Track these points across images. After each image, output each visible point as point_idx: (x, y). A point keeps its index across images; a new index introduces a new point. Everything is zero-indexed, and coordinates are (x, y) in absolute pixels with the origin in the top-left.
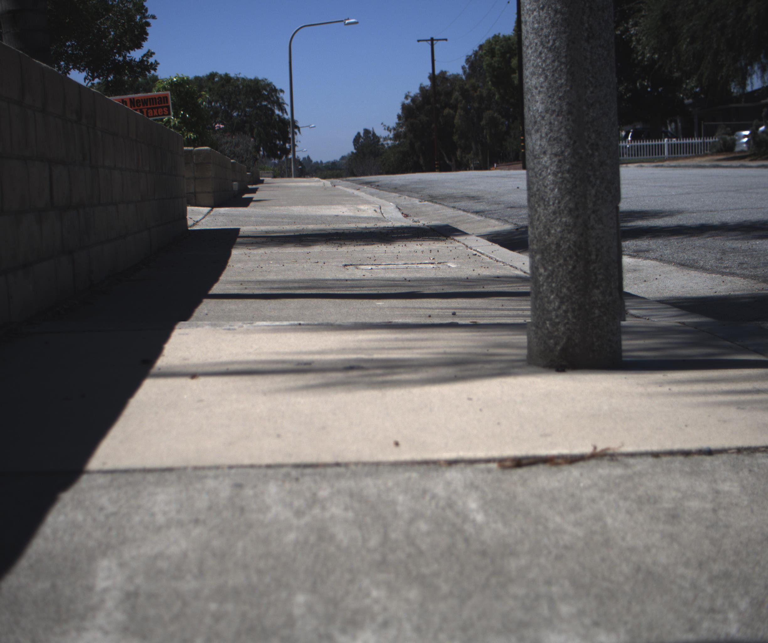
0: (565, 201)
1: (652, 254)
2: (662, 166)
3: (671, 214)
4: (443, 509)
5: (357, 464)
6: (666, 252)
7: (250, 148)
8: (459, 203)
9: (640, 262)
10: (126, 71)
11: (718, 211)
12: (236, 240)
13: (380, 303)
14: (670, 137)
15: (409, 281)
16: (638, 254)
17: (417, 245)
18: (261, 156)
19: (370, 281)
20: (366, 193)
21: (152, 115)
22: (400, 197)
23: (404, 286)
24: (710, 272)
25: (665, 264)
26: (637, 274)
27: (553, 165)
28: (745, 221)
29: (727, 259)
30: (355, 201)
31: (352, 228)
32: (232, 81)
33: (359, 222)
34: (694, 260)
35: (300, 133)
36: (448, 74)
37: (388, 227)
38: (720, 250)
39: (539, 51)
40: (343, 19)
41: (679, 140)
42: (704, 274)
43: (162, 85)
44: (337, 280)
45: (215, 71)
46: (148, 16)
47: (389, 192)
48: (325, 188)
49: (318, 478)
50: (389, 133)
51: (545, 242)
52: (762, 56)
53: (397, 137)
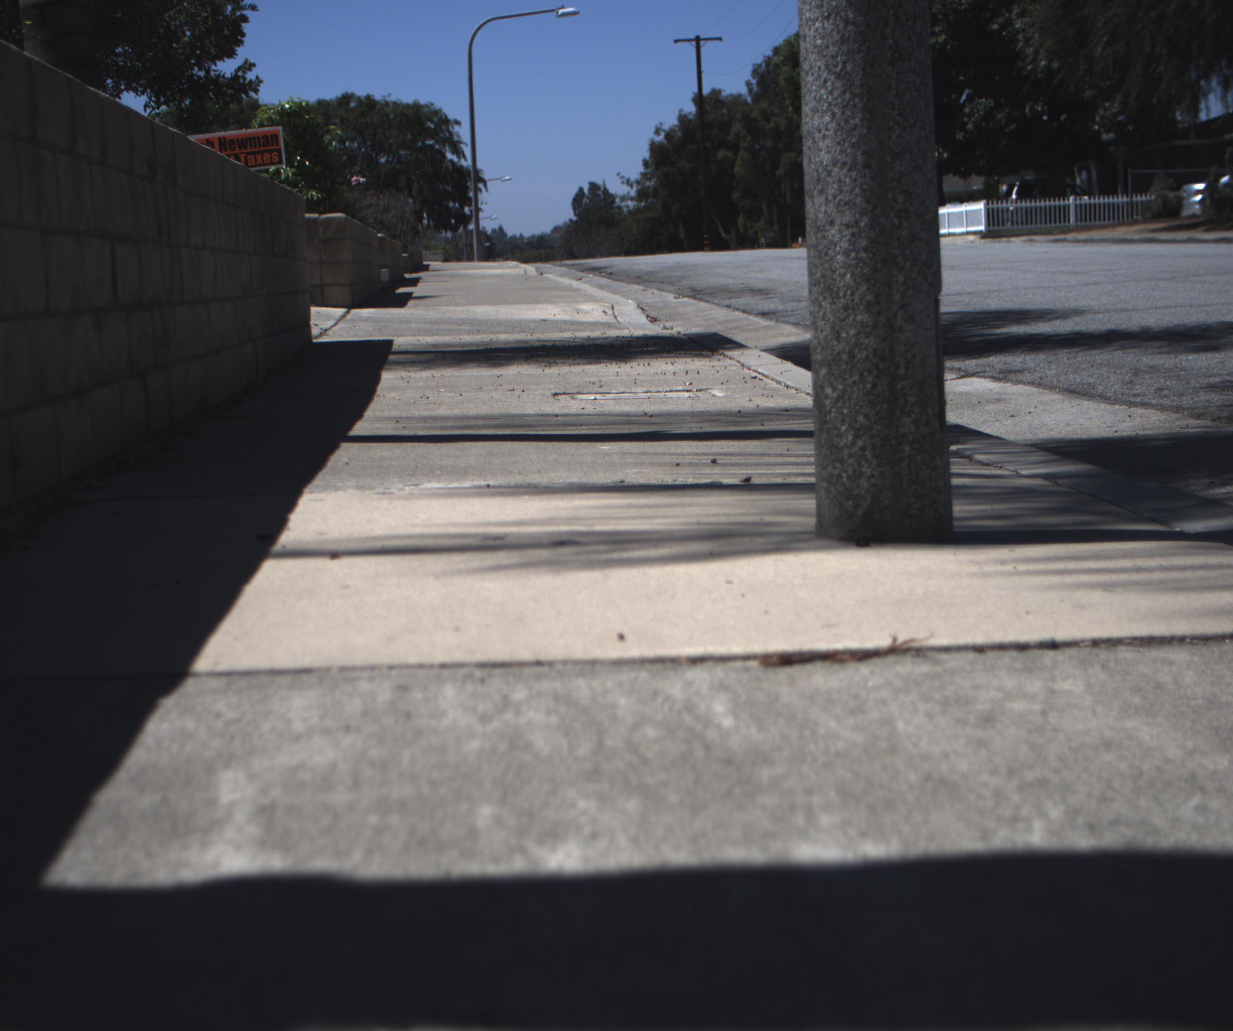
0: (861, 292)
1: (1027, 376)
2: (1064, 240)
3: (1064, 314)
4: (679, 713)
5: (565, 662)
6: (1049, 373)
7: (408, 215)
8: (737, 300)
9: (1008, 388)
10: (211, 94)
11: (1138, 310)
12: (387, 357)
13: (605, 447)
14: (1078, 194)
15: (651, 416)
16: (1006, 376)
17: (666, 363)
18: (425, 226)
19: (592, 417)
20: (592, 285)
21: (254, 163)
22: (645, 290)
23: (643, 424)
24: (1112, 402)
25: (1045, 391)
26: (1000, 406)
27: (844, 240)
28: (1177, 326)
29: (1140, 382)
30: (573, 296)
31: (568, 338)
32: (378, 107)
33: (579, 330)
34: (1090, 384)
35: (487, 190)
36: (724, 94)
37: (623, 337)
38: (1131, 369)
39: (823, 77)
40: (555, 8)
41: (1092, 198)
42: (1103, 405)
43: (266, 115)
44: (542, 415)
45: (350, 92)
46: (245, 7)
47: (627, 282)
48: (526, 277)
49: (511, 679)
50: (628, 189)
51: (834, 350)
52: (1223, 64)
53: (642, 195)
